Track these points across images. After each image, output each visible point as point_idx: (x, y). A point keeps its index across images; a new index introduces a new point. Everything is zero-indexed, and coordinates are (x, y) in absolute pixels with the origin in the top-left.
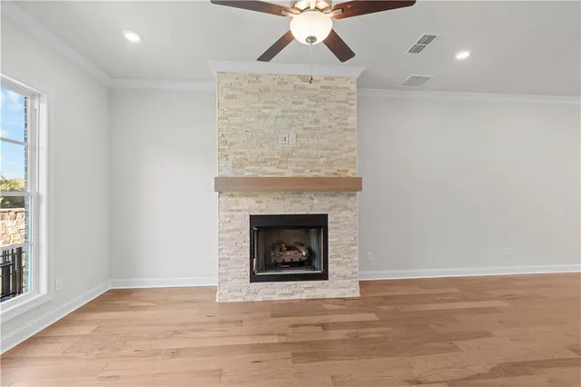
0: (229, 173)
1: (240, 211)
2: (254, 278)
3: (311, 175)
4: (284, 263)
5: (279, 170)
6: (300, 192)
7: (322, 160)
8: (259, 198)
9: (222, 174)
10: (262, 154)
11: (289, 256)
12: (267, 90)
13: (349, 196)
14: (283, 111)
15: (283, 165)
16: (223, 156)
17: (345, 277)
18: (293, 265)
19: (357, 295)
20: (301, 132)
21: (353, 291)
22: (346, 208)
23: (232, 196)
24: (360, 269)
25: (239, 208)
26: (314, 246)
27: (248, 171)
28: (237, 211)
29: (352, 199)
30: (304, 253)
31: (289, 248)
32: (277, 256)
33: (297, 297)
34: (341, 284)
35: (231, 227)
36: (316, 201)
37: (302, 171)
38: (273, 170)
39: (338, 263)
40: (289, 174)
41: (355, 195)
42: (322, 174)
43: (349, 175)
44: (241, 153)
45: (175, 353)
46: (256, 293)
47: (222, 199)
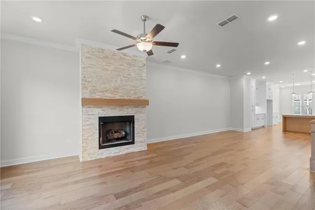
0: (87, 96)
1: (94, 115)
2: (101, 147)
3: (127, 98)
4: (115, 139)
5: (112, 96)
6: (122, 106)
7: (132, 92)
8: (103, 109)
9: (84, 96)
10: (105, 88)
11: (116, 135)
12: (107, 57)
13: (143, 107)
14: (115, 68)
15: (115, 93)
16: (85, 88)
17: (141, 142)
18: (118, 139)
19: (146, 149)
20: (123, 78)
21: (145, 148)
22: (141, 113)
23: (90, 107)
24: (148, 139)
25: (93, 113)
26: (128, 130)
27: (99, 95)
28: (92, 115)
29: (144, 108)
30: (124, 133)
31: (116, 132)
32: (110, 136)
33: (121, 153)
34: (139, 146)
35: (89, 123)
36: (129, 110)
37: (123, 96)
38: (110, 95)
39: (139, 136)
40: (117, 97)
41: (145, 107)
42: (132, 98)
43: (143, 98)
44: (94, 86)
45: (76, 182)
46: (102, 154)
47: (84, 109)
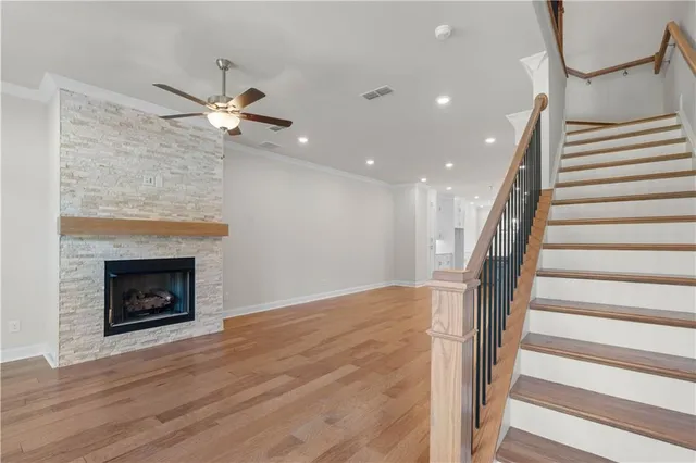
0: (75, 211)
1: (93, 256)
2: (109, 331)
3: (179, 219)
4: (144, 311)
5: (142, 213)
6: (166, 236)
7: (190, 206)
8: (118, 242)
9: (65, 212)
10: (123, 194)
11: (149, 303)
12: (127, 125)
13: (216, 240)
14: (148, 151)
15: (148, 208)
16: (68, 192)
17: (210, 315)
18: (153, 311)
19: (222, 329)
20: (167, 175)
21: (218, 327)
22: (212, 251)
23: (81, 239)
24: (225, 308)
25: (90, 253)
26: (178, 290)
27: (104, 211)
28: (88, 256)
29: (218, 243)
30: (169, 298)
31: (147, 296)
32: (134, 305)
33: (161, 342)
34: (207, 320)
35: (79, 276)
36: (183, 245)
37: (169, 215)
38: (136, 211)
39: (205, 303)
40: (154, 217)
41: (220, 240)
42: (190, 219)
43: (214, 221)
44: (94, 190)
46: (112, 347)
47: (65, 244)
